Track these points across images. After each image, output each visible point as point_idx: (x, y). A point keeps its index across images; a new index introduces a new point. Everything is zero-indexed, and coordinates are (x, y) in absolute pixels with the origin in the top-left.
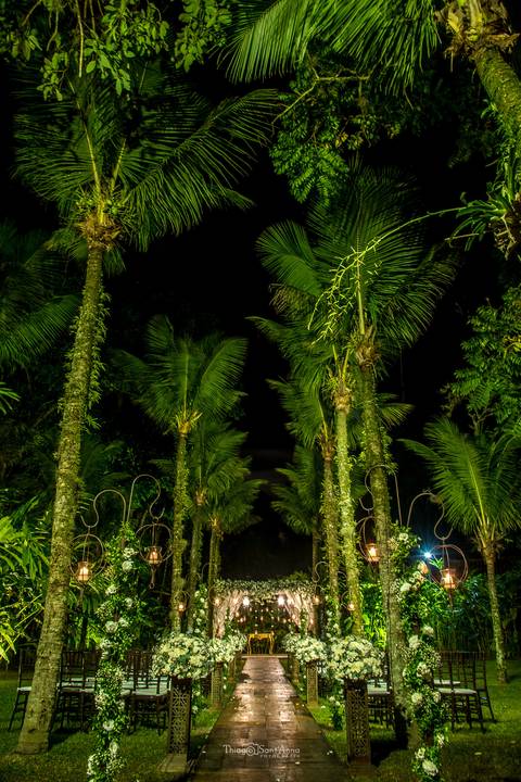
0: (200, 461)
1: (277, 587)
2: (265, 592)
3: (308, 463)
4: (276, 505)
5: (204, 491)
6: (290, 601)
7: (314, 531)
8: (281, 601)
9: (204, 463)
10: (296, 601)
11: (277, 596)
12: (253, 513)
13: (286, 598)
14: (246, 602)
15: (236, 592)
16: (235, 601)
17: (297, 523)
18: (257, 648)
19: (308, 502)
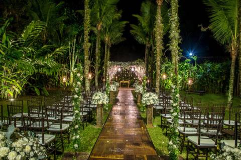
0: (98, 10)
1: (131, 65)
2: (126, 66)
3: (147, 12)
4: (131, 31)
5: (101, 24)
6: (136, 70)
7: (147, 43)
8: (133, 70)
9: (101, 10)
10: (139, 70)
11: (131, 68)
12: (123, 36)
13: (134, 68)
14: (119, 70)
15: (115, 66)
16: (116, 69)
17: (140, 39)
18: (124, 86)
19: (147, 30)
